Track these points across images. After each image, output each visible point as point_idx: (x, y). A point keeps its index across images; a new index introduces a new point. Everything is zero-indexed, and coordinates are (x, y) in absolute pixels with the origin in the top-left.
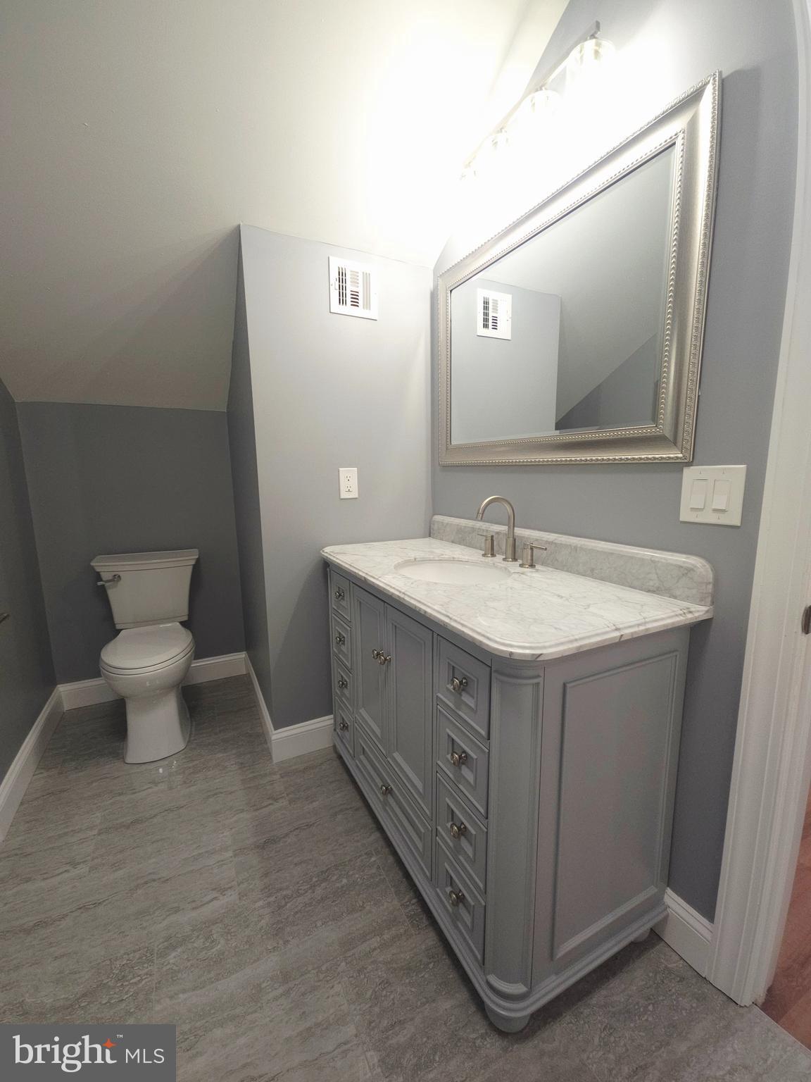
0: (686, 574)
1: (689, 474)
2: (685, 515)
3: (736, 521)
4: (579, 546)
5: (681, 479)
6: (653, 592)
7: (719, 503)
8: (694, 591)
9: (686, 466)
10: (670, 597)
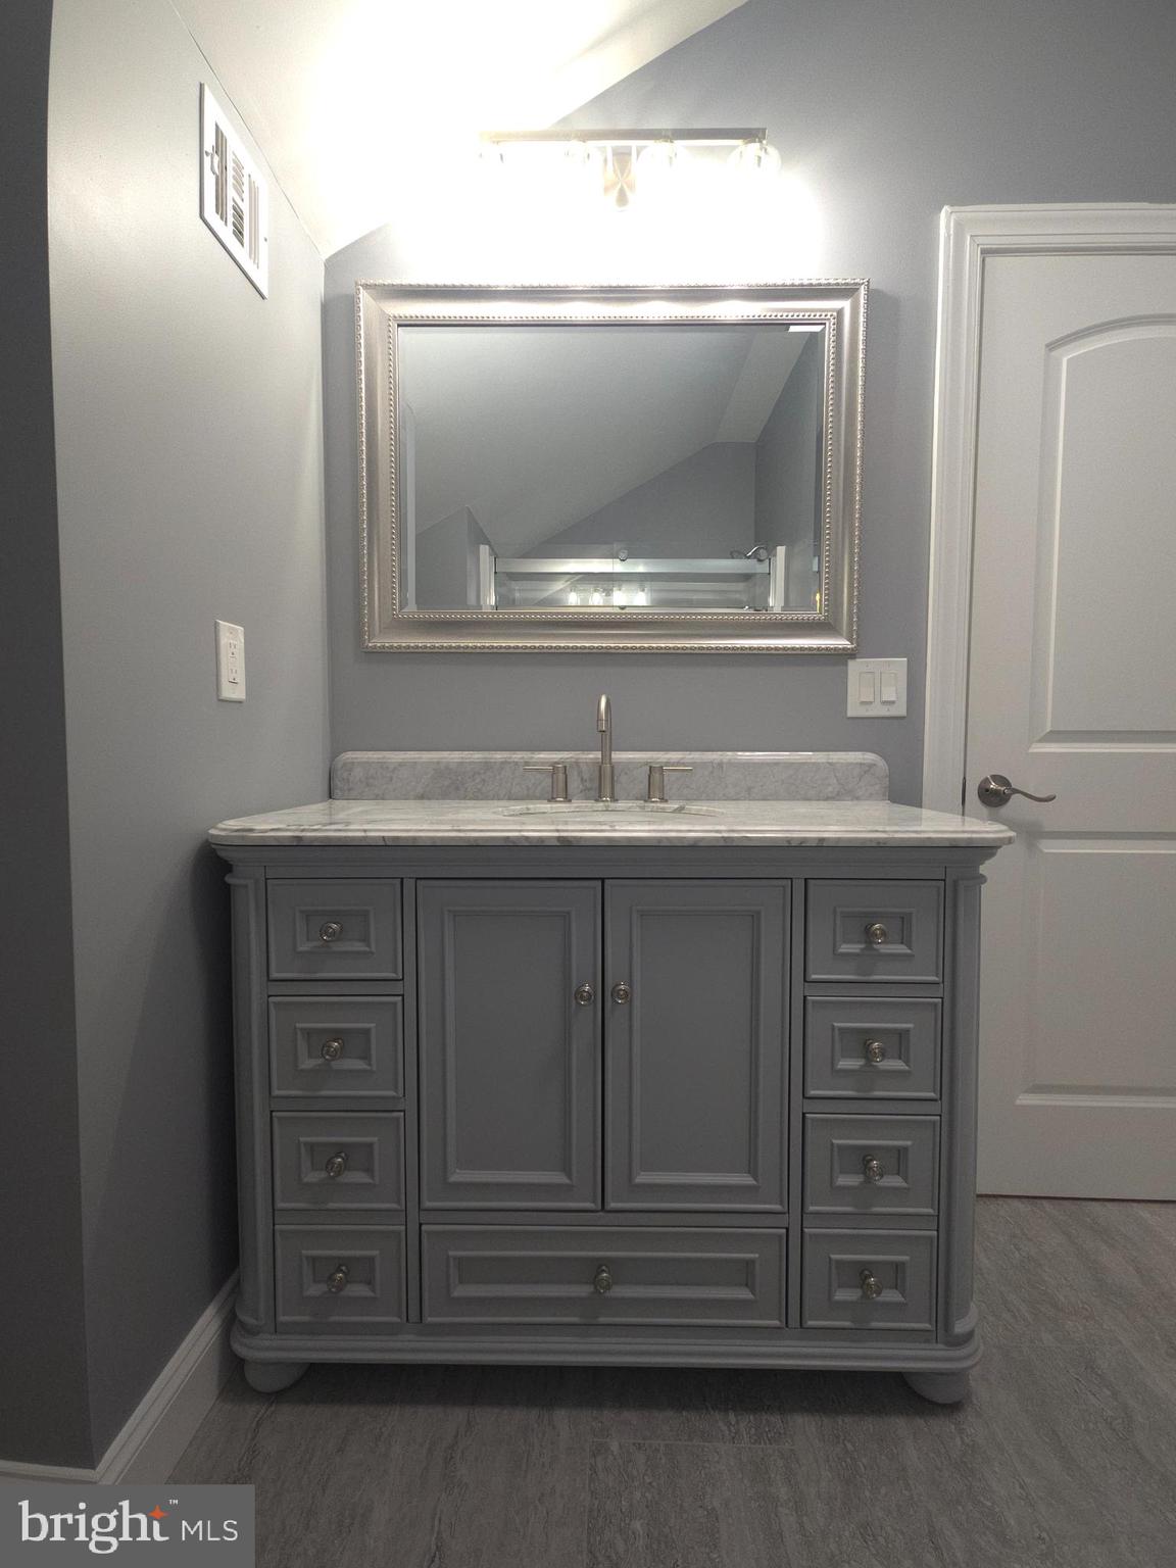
0: (868, 771)
1: (854, 667)
2: (853, 710)
3: (903, 712)
4: (725, 760)
5: (846, 673)
6: (833, 798)
7: (889, 694)
8: (877, 787)
9: (852, 658)
10: (852, 800)
